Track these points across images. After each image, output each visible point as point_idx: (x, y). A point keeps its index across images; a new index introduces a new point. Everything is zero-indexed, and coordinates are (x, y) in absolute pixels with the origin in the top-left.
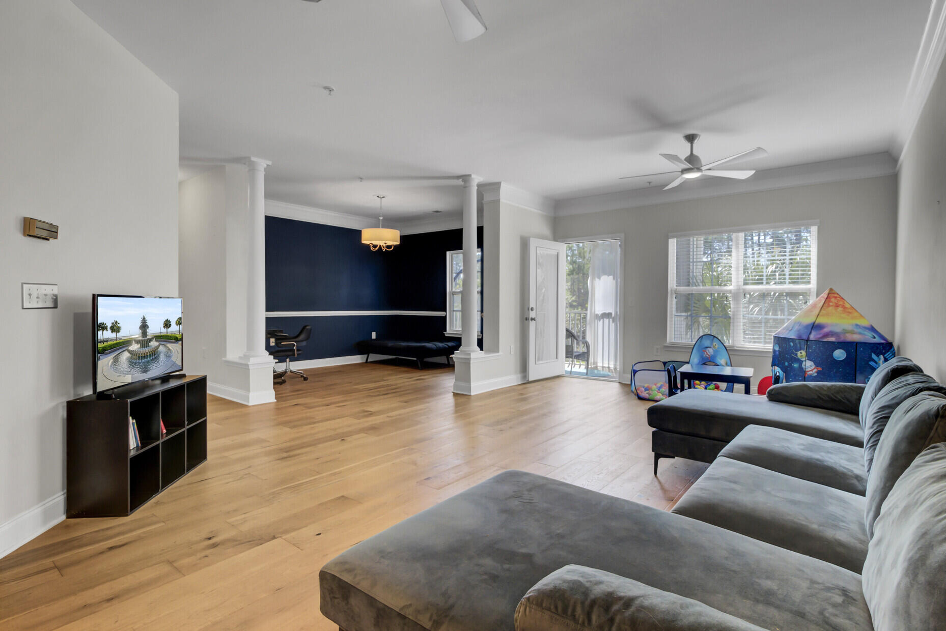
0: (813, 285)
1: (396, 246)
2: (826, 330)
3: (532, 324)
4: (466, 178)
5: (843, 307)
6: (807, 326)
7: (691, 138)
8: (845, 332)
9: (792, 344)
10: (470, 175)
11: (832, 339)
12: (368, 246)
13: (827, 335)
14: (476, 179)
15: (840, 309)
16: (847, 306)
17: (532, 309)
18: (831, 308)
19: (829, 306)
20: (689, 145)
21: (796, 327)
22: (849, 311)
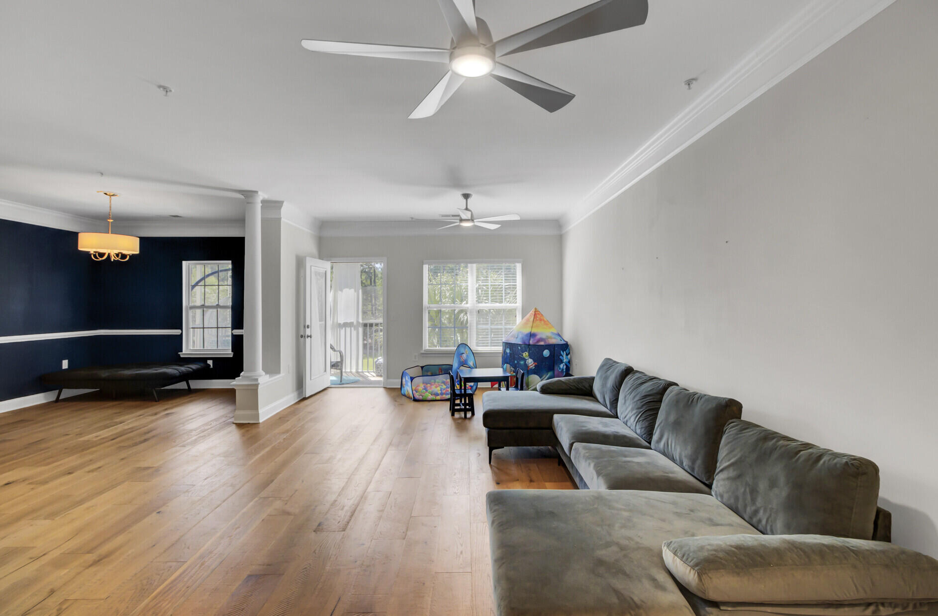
0: (519, 304)
1: (133, 257)
2: (538, 337)
3: (308, 340)
4: (249, 195)
5: (544, 320)
6: (527, 335)
7: (466, 196)
8: (548, 337)
9: (519, 348)
10: (256, 192)
11: (542, 343)
12: (87, 254)
13: (539, 340)
14: (262, 196)
15: (543, 322)
16: (545, 319)
17: (308, 327)
18: (538, 322)
19: (537, 320)
20: (465, 200)
21: (520, 336)
22: (547, 323)
